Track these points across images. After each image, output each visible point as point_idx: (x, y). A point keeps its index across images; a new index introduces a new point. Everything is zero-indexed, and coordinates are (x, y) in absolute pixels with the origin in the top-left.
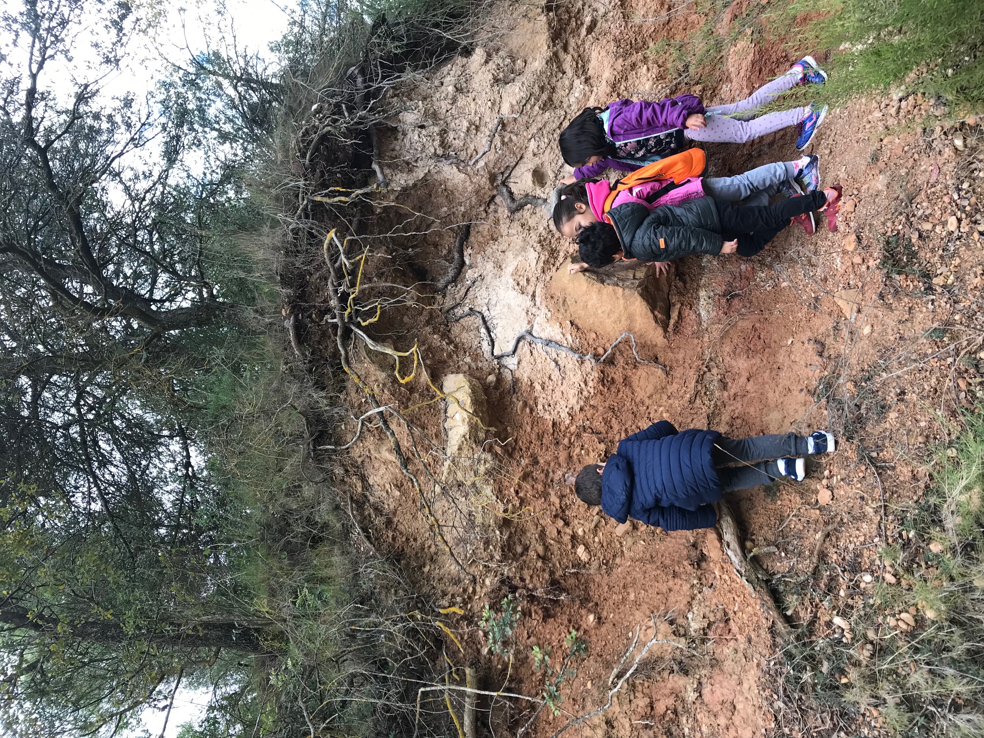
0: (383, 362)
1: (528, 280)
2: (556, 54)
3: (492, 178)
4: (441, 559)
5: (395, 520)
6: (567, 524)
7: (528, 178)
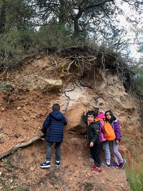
0: (66, 66)
1: (81, 100)
2: (125, 109)
3: (101, 94)
4: (19, 74)
5: (29, 65)
6: (26, 105)
7: (101, 102)
